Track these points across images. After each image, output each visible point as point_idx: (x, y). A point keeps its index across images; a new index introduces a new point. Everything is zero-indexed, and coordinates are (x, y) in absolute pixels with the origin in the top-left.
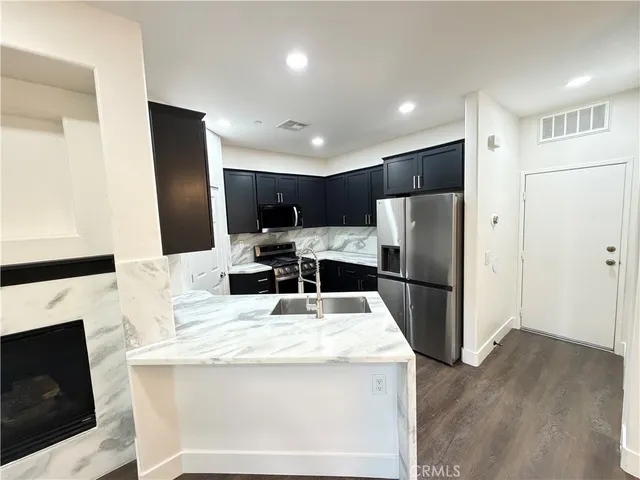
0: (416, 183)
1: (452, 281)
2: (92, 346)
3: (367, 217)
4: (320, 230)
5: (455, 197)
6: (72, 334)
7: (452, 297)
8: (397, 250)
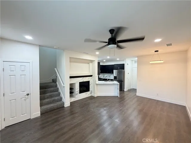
0: (119, 68)
1: (123, 81)
2: (90, 83)
3: (111, 72)
4: (102, 74)
5: (123, 70)
6: (88, 82)
7: (123, 82)
8: (116, 77)
